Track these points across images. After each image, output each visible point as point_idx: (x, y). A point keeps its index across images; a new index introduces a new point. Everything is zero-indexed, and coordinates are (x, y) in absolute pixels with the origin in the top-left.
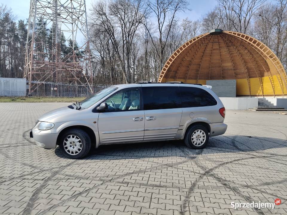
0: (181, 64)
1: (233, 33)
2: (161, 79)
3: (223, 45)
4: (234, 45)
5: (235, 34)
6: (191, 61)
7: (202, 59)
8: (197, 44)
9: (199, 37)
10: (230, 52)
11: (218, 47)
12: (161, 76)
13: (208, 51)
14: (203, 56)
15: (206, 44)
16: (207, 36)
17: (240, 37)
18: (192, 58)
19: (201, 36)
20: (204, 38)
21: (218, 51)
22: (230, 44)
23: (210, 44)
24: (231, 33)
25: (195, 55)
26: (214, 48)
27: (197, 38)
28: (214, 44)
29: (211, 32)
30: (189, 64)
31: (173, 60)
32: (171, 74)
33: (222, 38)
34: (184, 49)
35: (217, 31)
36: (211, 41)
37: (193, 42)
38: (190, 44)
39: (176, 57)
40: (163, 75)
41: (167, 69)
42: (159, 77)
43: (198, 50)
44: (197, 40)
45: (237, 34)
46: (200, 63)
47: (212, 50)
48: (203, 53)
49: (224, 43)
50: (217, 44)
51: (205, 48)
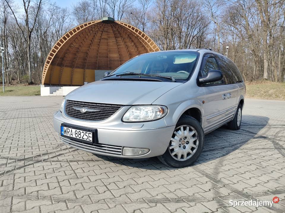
0: (68, 50)
1: (125, 24)
2: (47, 65)
3: (112, 35)
4: (122, 37)
5: (126, 25)
6: (78, 48)
7: (89, 47)
8: (87, 31)
9: (91, 23)
10: (117, 43)
11: (106, 37)
12: (48, 62)
13: (96, 40)
14: (90, 44)
15: (95, 32)
16: (98, 23)
17: (131, 29)
18: (80, 46)
19: (93, 23)
20: (95, 25)
21: (106, 41)
22: (119, 35)
23: (99, 35)
24: (123, 24)
25: (83, 43)
26: (103, 37)
27: (89, 24)
28: (104, 33)
29: (104, 20)
30: (77, 52)
31: (62, 45)
32: (58, 61)
33: (112, 28)
34: (74, 34)
35: (109, 20)
36: (101, 30)
37: (85, 27)
38: (81, 29)
39: (65, 42)
40: (51, 61)
41: (55, 54)
42: (46, 64)
43: (87, 37)
44: (88, 25)
45: (127, 26)
46: (88, 52)
47: (100, 39)
48: (92, 41)
49: (113, 33)
50: (107, 33)
51: (94, 36)
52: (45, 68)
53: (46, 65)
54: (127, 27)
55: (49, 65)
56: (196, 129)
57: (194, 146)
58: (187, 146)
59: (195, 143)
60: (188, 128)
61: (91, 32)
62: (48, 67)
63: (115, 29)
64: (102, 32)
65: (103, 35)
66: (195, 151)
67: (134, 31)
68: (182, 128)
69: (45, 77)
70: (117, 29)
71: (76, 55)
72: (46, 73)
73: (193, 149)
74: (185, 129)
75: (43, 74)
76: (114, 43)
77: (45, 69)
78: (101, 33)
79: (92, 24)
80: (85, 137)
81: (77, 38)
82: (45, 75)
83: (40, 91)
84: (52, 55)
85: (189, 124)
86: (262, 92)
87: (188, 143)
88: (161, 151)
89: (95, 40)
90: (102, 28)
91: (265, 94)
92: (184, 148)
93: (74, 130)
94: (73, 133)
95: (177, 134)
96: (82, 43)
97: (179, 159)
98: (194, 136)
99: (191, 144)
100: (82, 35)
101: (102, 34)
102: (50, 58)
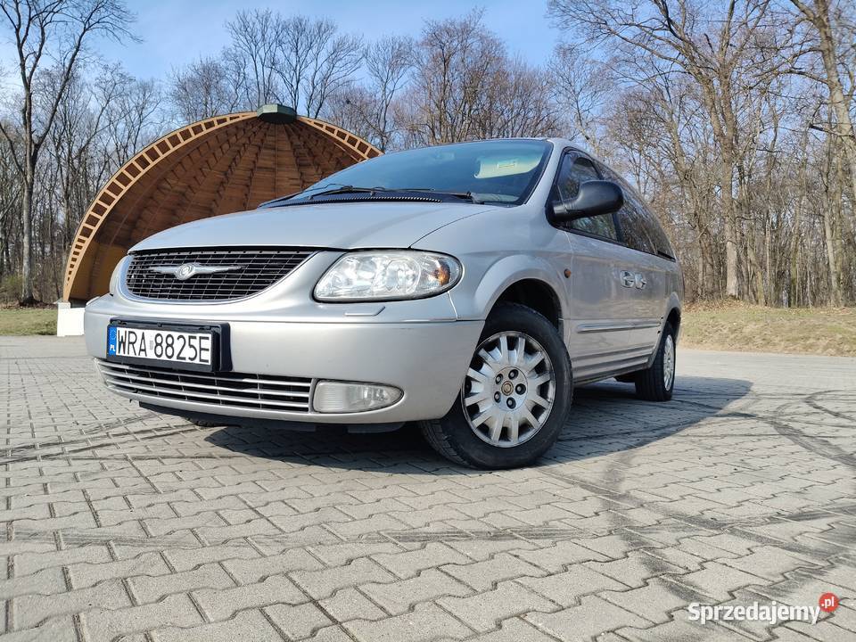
0: (151, 198)
1: (327, 128)
2: (83, 242)
3: (288, 159)
4: (319, 165)
5: (332, 131)
6: (184, 195)
7: (218, 192)
8: (213, 142)
9: (224, 120)
10: (304, 182)
11: (272, 163)
12: (86, 233)
13: (240, 172)
14: (222, 183)
15: (238, 148)
16: (246, 122)
17: (345, 142)
18: (189, 186)
19: (231, 119)
20: (237, 128)
21: (268, 175)
22: (309, 159)
23: (249, 155)
24: (322, 126)
25: (200, 178)
26: (261, 163)
27: (220, 122)
28: (263, 151)
29: (265, 111)
30: (179, 205)
31: (134, 180)
32: (117, 232)
33: (289, 136)
34: (173, 149)
35: (283, 112)
36: (256, 141)
37: (205, 131)
38: (194, 137)
39: (143, 172)
40: (95, 229)
41: (109, 208)
42: (78, 236)
43: (212, 160)
44: (217, 126)
45: (336, 132)
46: (214, 205)
47: (252, 170)
48: (226, 174)
49: (292, 154)
50: (272, 152)
51: (234, 159)
52: (77, 250)
53: (80, 240)
54: (334, 135)
55: (88, 241)
56: (547, 347)
57: (541, 401)
58: (519, 399)
59: (543, 390)
60: (522, 343)
61: (226, 146)
62: (85, 246)
63: (297, 142)
64: (260, 148)
65: (260, 157)
66: (543, 418)
67: (355, 149)
68: (504, 341)
69: (72, 277)
70: (305, 143)
71: (174, 214)
72: (77, 264)
73: (537, 411)
74: (512, 344)
75: (68, 269)
76: (295, 182)
77: (76, 253)
78: (256, 150)
79: (229, 122)
80: (188, 353)
81: (180, 163)
82: (75, 271)
83: (55, 323)
84: (99, 209)
85: (528, 330)
86: (725, 331)
87: (521, 389)
88: (438, 406)
89: (237, 172)
90: (260, 135)
91: (732, 336)
92: (512, 404)
93: (150, 334)
94: (146, 345)
95: (489, 359)
96: (195, 177)
97: (495, 439)
98: (540, 369)
99: (531, 396)
100: (195, 155)
101: (257, 154)
102: (92, 221)
